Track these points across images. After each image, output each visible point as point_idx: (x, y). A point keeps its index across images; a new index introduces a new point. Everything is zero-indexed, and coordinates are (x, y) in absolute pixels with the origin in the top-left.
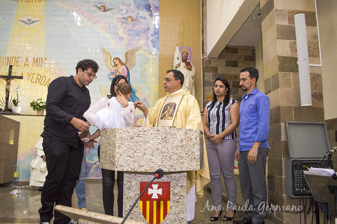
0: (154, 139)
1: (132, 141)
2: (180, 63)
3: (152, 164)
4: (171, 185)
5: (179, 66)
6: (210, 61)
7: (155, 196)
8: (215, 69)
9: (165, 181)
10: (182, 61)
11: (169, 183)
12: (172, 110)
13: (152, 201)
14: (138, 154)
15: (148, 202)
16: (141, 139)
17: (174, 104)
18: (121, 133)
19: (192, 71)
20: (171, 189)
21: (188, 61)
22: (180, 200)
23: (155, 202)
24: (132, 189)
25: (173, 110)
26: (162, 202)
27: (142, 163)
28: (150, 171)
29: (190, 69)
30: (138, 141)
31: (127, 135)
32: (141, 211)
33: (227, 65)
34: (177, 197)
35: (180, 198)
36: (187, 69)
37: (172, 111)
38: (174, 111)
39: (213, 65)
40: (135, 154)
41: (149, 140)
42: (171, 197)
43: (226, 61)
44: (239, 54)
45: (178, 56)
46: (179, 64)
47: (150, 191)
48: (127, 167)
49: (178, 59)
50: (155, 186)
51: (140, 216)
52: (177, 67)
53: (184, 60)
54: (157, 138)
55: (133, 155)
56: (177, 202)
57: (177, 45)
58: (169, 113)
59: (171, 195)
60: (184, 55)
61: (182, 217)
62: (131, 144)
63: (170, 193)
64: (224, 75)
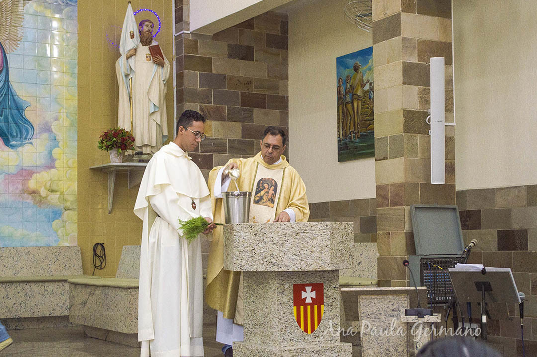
0: (322, 235)
1: (297, 237)
2: (137, 46)
3: (320, 262)
4: (324, 287)
5: (135, 55)
6: (196, 42)
7: (309, 301)
8: (206, 63)
9: (318, 282)
10: (141, 41)
11: (322, 284)
12: (271, 192)
13: (306, 305)
14: (305, 252)
15: (302, 308)
16: (308, 235)
17: (273, 182)
18: (284, 229)
19: (165, 67)
20: (325, 291)
21: (154, 43)
22: (334, 304)
23: (309, 307)
24: (285, 293)
25: (274, 192)
26: (316, 307)
27: (310, 261)
28: (319, 270)
29: (161, 64)
30: (304, 237)
31: (292, 230)
32: (295, 318)
33: (230, 56)
34: (331, 301)
35: (334, 301)
36: (155, 62)
37: (273, 194)
38: (276, 193)
39: (202, 52)
40: (302, 252)
41: (316, 236)
42: (324, 300)
43: (229, 46)
44: (256, 30)
45: (132, 30)
46: (136, 50)
47: (304, 295)
48: (294, 267)
49: (132, 36)
50: (309, 289)
51: (295, 323)
52: (131, 56)
53: (145, 40)
54: (325, 233)
55: (299, 253)
56: (331, 306)
57: (130, 3)
58: (268, 196)
59: (324, 298)
60: (145, 29)
61: (336, 323)
62: (297, 240)
63: (323, 296)
64: (225, 77)
